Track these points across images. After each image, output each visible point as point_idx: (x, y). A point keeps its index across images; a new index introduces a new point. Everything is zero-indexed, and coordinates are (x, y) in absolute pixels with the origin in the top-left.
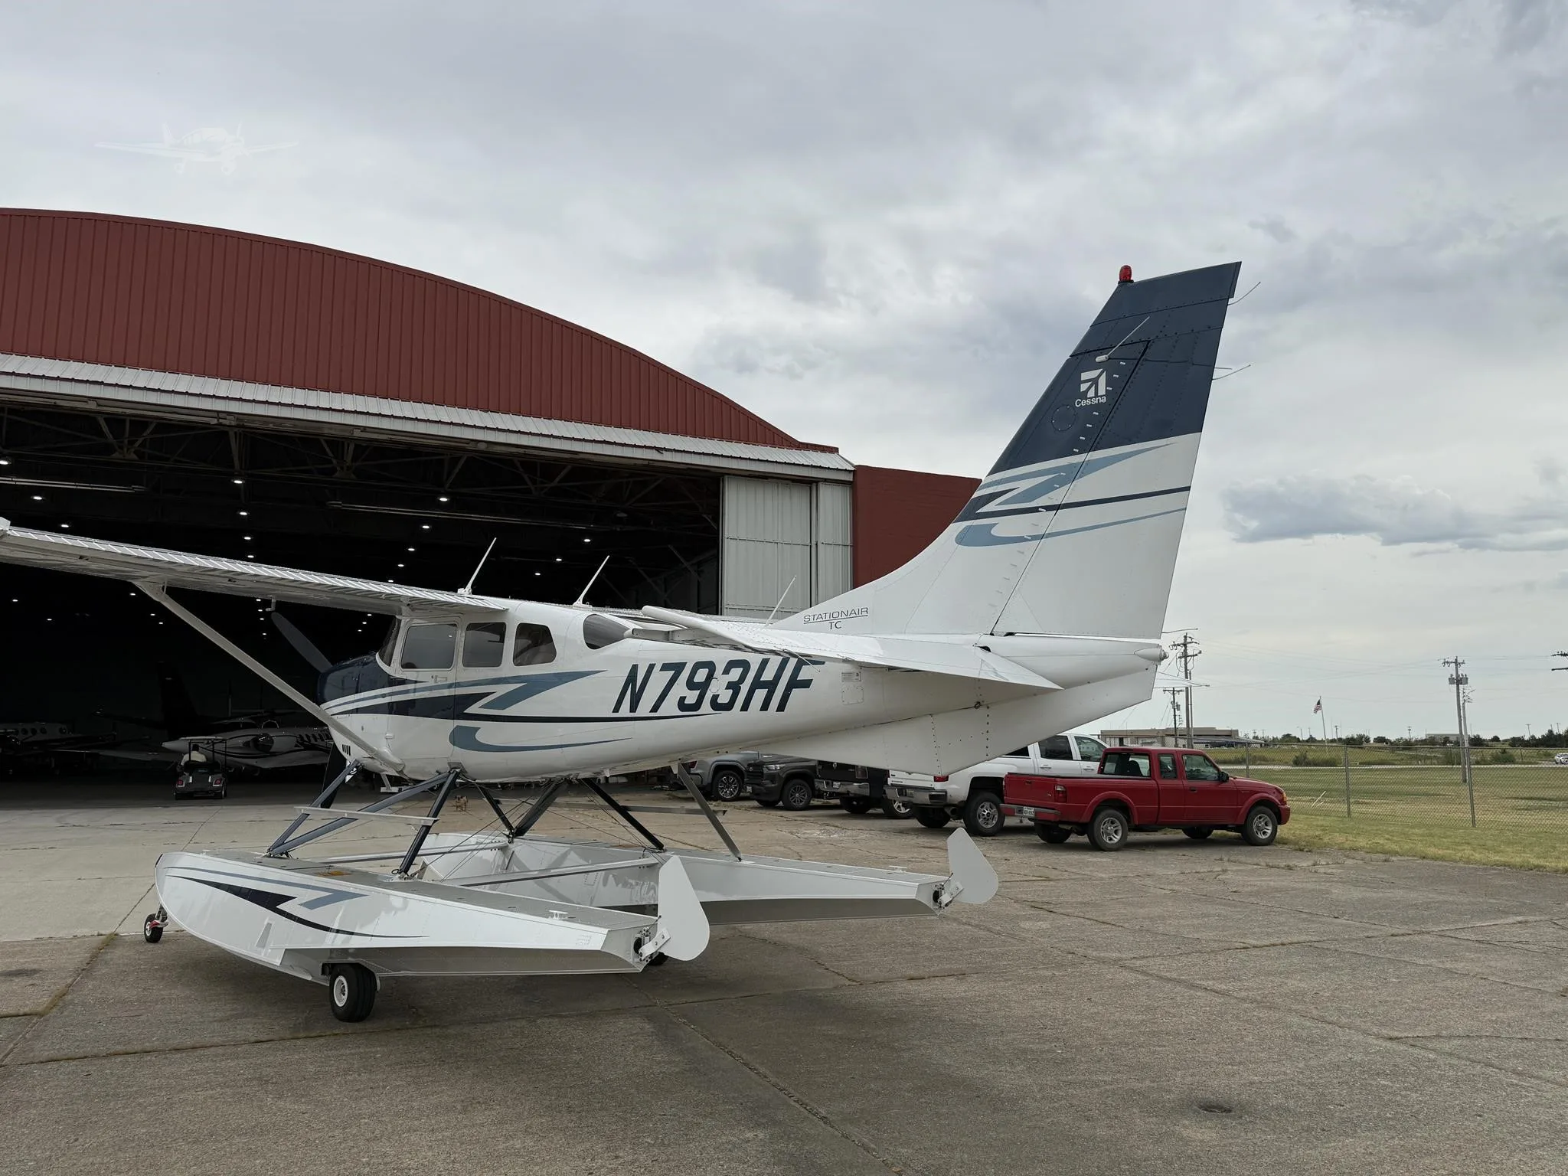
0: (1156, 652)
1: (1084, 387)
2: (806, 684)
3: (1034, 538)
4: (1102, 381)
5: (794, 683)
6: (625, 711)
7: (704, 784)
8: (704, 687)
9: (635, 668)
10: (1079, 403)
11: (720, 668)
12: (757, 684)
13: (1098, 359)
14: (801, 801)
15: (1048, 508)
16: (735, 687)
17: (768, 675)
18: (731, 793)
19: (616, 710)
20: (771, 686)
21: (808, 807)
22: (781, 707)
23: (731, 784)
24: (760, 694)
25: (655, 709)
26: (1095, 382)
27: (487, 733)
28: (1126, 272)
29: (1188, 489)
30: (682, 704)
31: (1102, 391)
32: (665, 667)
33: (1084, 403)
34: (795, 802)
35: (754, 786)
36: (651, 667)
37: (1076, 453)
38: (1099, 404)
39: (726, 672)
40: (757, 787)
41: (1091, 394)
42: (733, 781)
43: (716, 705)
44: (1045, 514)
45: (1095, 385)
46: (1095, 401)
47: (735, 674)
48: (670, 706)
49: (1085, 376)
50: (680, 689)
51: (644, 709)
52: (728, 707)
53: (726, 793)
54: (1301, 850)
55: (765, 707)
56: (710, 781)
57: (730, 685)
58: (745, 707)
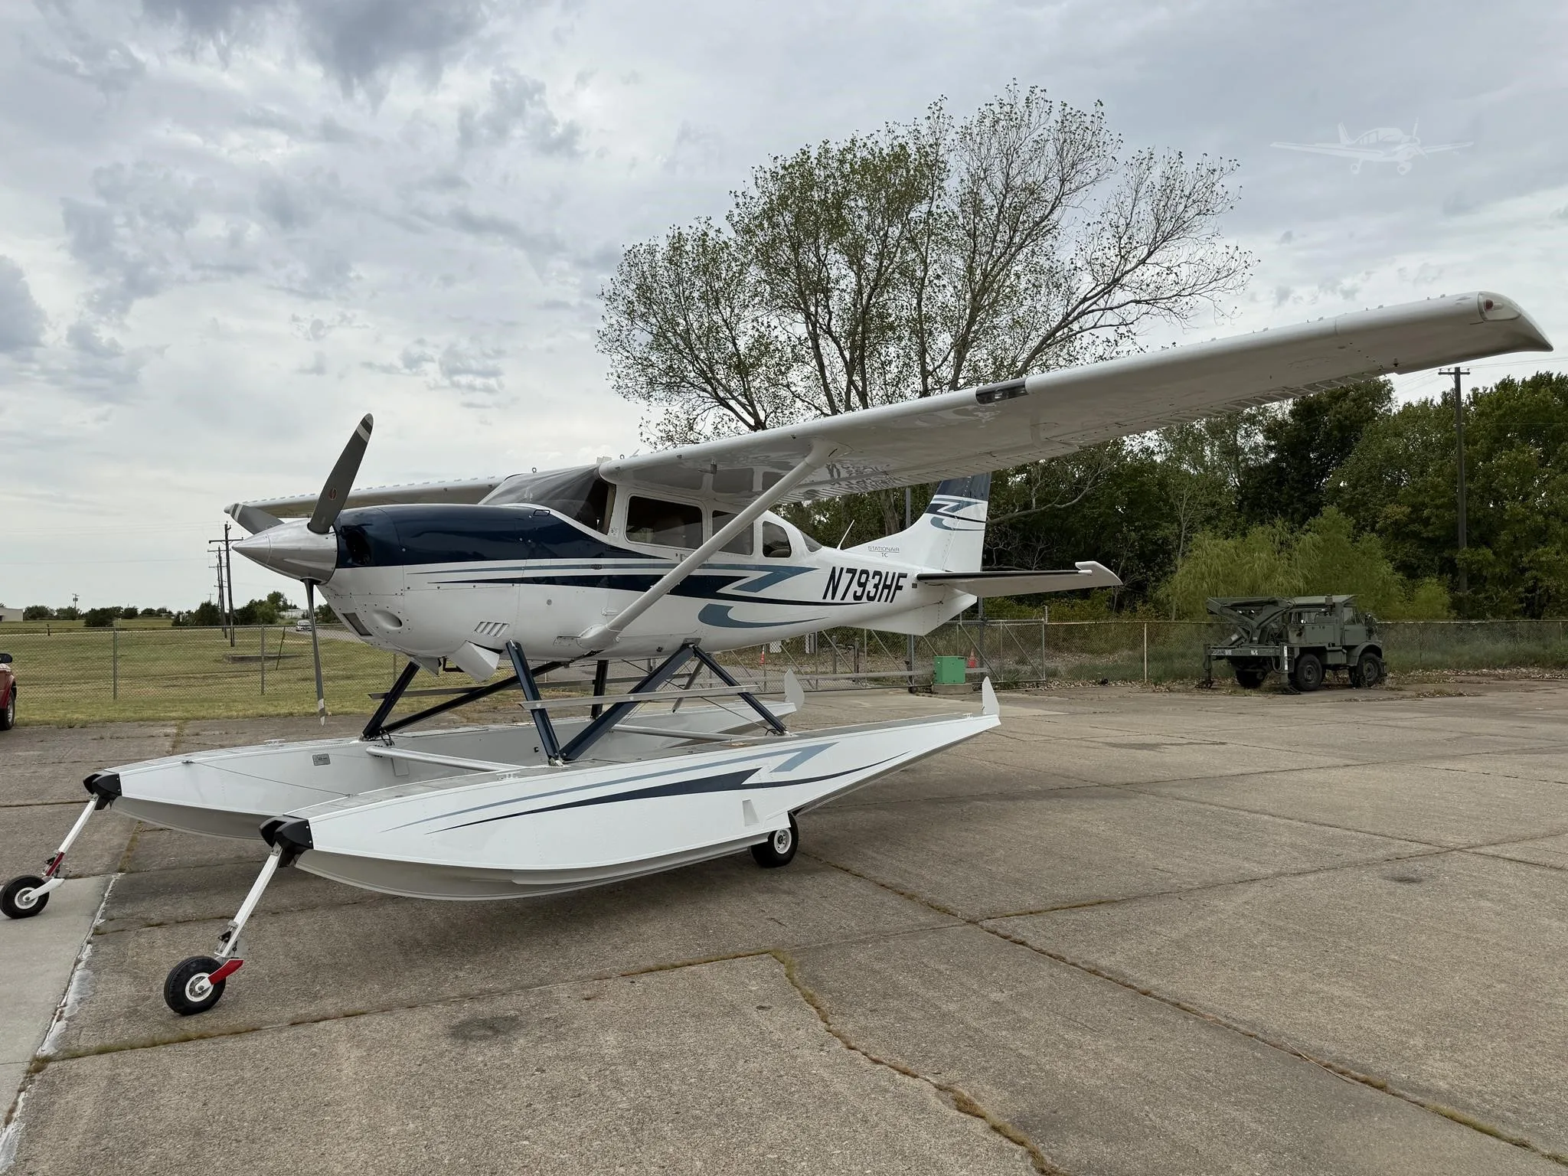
2: (901, 587)
5: (897, 587)
6: (829, 599)
8: (864, 585)
9: (834, 568)
11: (871, 575)
12: (884, 586)
16: (876, 587)
17: (889, 581)
19: (825, 597)
20: (890, 588)
22: (891, 602)
24: (885, 592)
25: (843, 599)
27: (739, 611)
30: (856, 597)
32: (848, 570)
36: (842, 569)
39: (873, 577)
43: (869, 597)
47: (877, 579)
48: (849, 598)
50: (855, 586)
51: (837, 599)
52: (873, 600)
55: (887, 599)
57: (874, 585)
58: (879, 601)
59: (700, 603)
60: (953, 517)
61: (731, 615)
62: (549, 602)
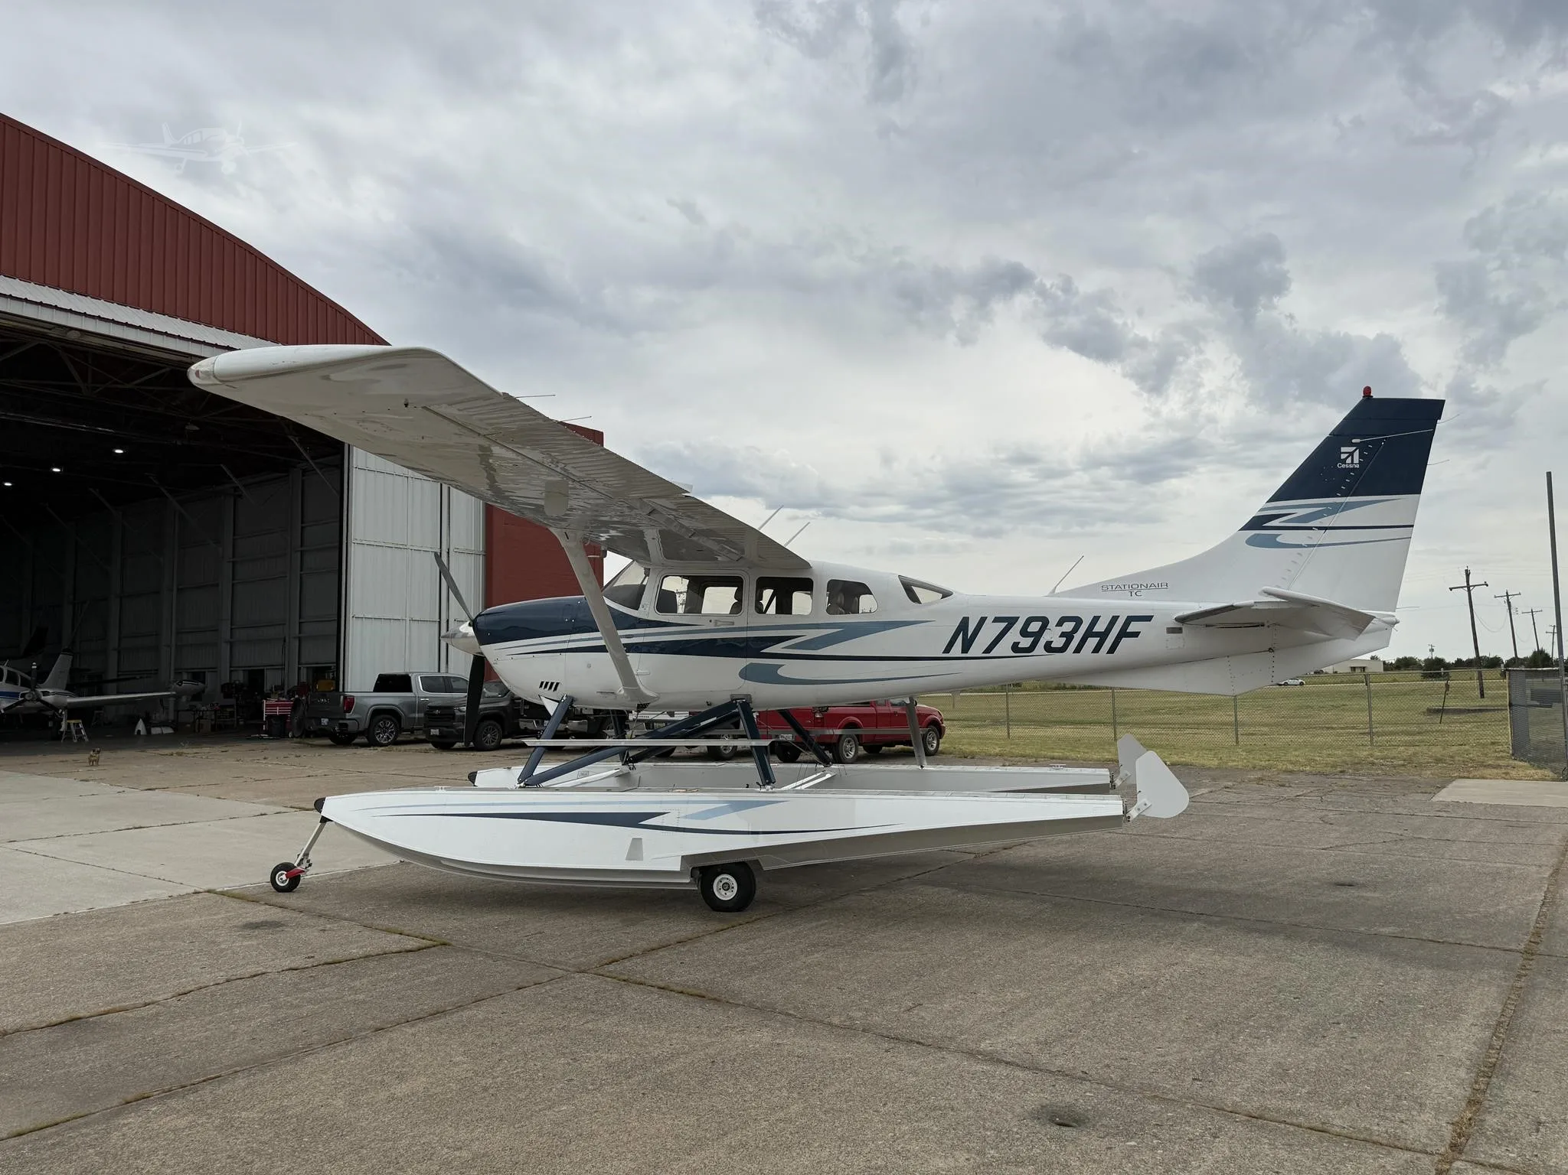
0: (1394, 619)
1: (1343, 456)
2: (1136, 634)
3: (1310, 546)
4: (1356, 455)
5: (1124, 633)
6: (956, 652)
7: (360, 729)
8: (1037, 636)
9: (965, 620)
10: (1340, 465)
11: (1053, 622)
12: (1089, 633)
13: (1354, 441)
14: (493, 742)
15: (1320, 528)
16: (1068, 636)
17: (1100, 627)
18: (388, 738)
19: (948, 650)
20: (1103, 636)
21: (500, 747)
22: (1112, 650)
23: (388, 728)
24: (1092, 642)
25: (989, 650)
26: (1351, 454)
28: (1367, 391)
29: (1412, 526)
30: (1015, 647)
31: (1356, 459)
32: (997, 620)
33: (1343, 466)
34: (487, 742)
35: (441, 728)
36: (983, 620)
37: (1338, 496)
38: (1354, 469)
39: (1060, 624)
40: (445, 729)
41: (1349, 461)
42: (391, 725)
43: (1048, 647)
44: (1317, 531)
45: (1351, 457)
46: (1351, 466)
47: (1068, 627)
48: (1002, 651)
49: (1343, 449)
50: (1014, 635)
51: (976, 651)
52: (1062, 650)
53: (381, 738)
54: (965, 757)
55: (1097, 650)
56: (367, 726)
57: (1063, 635)
58: (1078, 650)
59: (742, 663)
60: (1310, 528)
61: (781, 672)
62: (589, 666)
